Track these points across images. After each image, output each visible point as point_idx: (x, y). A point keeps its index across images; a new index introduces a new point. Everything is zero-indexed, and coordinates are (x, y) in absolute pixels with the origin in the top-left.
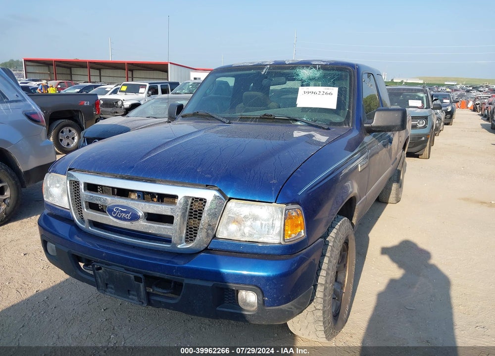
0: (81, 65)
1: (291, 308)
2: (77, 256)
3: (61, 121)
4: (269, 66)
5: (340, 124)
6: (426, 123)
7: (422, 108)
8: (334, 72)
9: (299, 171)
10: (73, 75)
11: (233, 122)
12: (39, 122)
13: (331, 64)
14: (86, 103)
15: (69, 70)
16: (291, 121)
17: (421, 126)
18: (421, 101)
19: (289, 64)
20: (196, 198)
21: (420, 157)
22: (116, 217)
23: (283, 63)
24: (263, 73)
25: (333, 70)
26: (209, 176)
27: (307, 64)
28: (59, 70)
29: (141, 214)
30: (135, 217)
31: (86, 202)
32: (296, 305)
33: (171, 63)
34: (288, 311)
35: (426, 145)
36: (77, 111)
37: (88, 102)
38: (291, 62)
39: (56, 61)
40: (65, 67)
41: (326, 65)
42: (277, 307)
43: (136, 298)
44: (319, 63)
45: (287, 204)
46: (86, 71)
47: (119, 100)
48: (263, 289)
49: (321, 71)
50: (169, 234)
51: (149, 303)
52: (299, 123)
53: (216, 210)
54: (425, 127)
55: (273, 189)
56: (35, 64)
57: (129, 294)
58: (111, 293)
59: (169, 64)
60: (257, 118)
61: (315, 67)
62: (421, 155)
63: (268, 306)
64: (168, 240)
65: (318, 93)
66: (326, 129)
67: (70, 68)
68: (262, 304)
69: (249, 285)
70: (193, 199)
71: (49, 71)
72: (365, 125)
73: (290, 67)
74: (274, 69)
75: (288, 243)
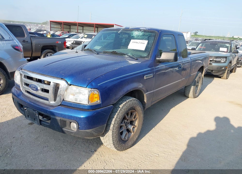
0: (74, 24)
1: (92, 132)
2: (21, 105)
3: (47, 50)
4: (122, 29)
5: (144, 57)
6: (226, 60)
7: (227, 52)
8: (149, 33)
9: (103, 76)
10: (71, 29)
11: (100, 54)
12: (19, 50)
13: (148, 30)
14: (60, 42)
15: (69, 26)
16: (123, 55)
17: (222, 61)
18: (226, 49)
19: (131, 29)
20: (57, 83)
21: (222, 78)
22: (31, 89)
23: (128, 28)
24: (119, 32)
25: (148, 32)
26: (64, 75)
27: (138, 29)
28: (65, 26)
29: (39, 88)
30: (37, 90)
31: (24, 83)
32: (94, 131)
33: (115, 25)
34: (90, 133)
35: (225, 72)
36: (55, 46)
37: (61, 42)
38: (132, 28)
39: (64, 22)
40: (67, 25)
41: (146, 30)
42: (84, 130)
43: (36, 122)
44: (143, 29)
45: (91, 88)
46: (76, 27)
47: (82, 41)
48: (78, 122)
49: (143, 33)
50: (48, 97)
51: (41, 124)
52: (126, 56)
53: (64, 89)
54: (225, 62)
55: (87, 82)
56: (55, 23)
57: (35, 120)
58: (29, 119)
59: (114, 25)
60: (110, 53)
61: (141, 31)
62: (222, 77)
63: (80, 130)
64: (47, 99)
65: (138, 43)
66: (136, 59)
67: (70, 26)
68: (79, 128)
69: (73, 120)
70: (56, 84)
71: (61, 27)
72: (157, 59)
73: (130, 30)
74: (123, 31)
75: (90, 105)
